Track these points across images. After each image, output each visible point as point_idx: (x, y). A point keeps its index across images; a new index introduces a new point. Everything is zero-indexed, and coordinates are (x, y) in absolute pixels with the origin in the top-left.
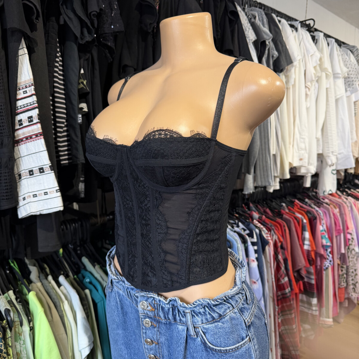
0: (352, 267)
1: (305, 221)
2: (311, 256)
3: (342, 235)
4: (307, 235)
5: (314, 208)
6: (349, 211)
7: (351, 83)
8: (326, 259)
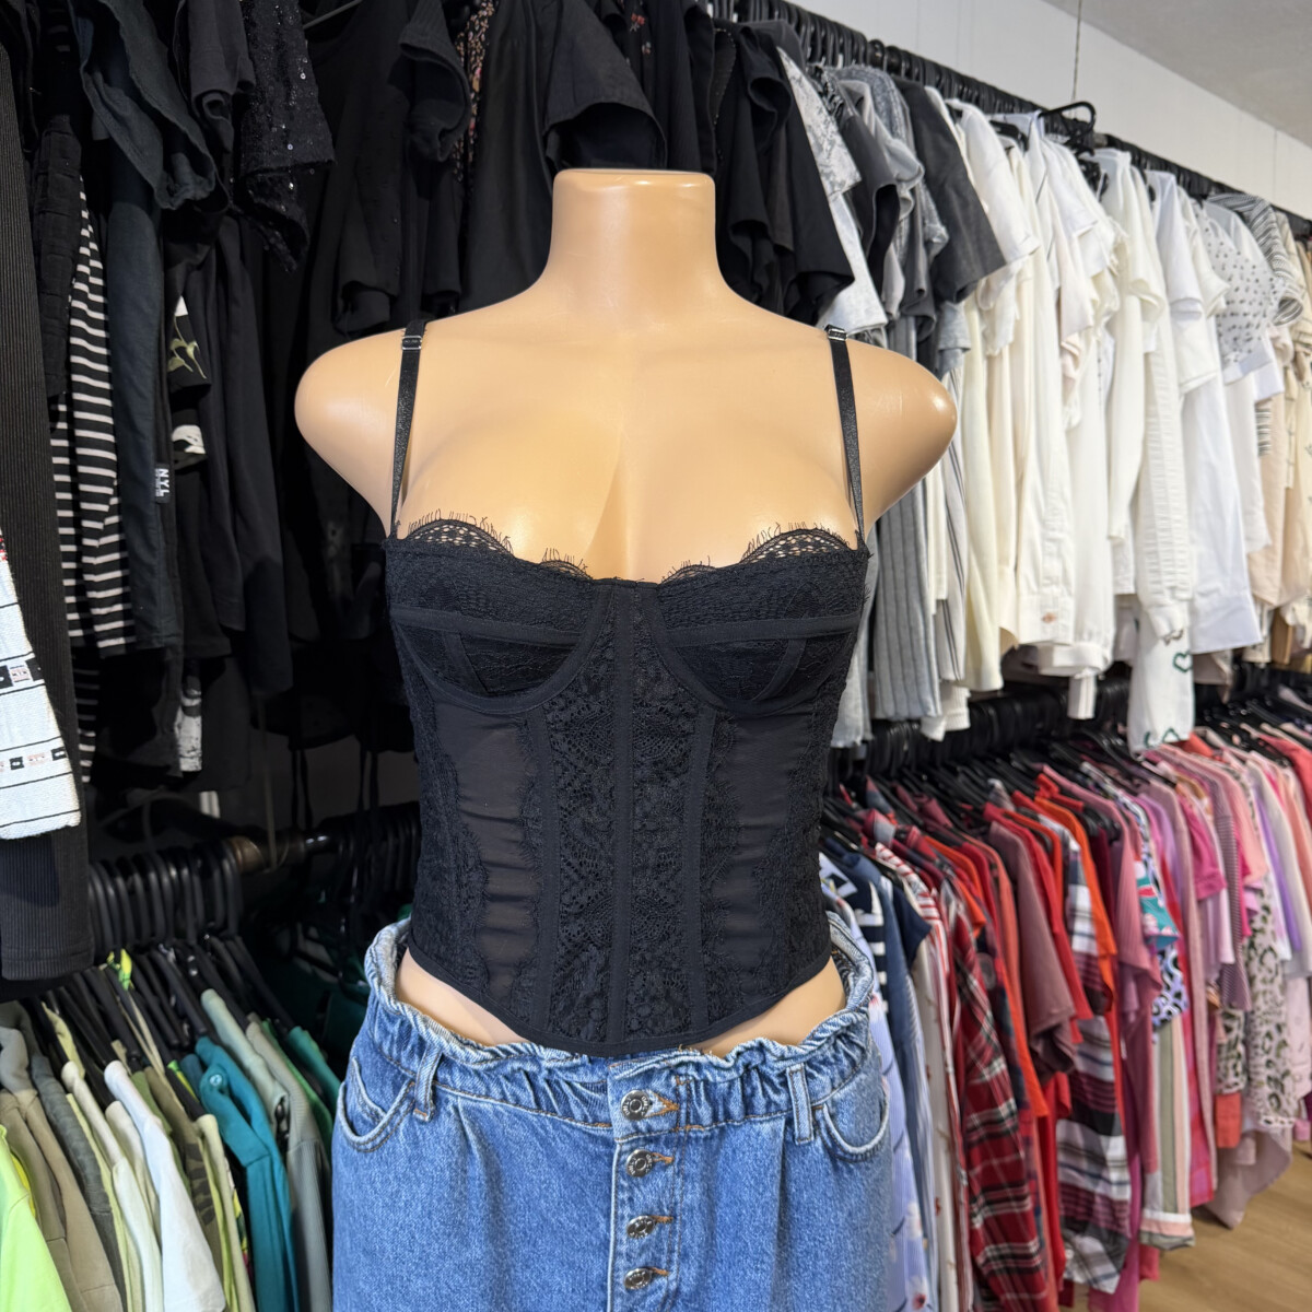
0: (1269, 1017)
1: (1074, 846)
2: (1101, 976)
3: (1224, 895)
4: (1084, 897)
5: (1115, 798)
6: (1251, 804)
7: (1244, 336)
8: (1158, 986)
